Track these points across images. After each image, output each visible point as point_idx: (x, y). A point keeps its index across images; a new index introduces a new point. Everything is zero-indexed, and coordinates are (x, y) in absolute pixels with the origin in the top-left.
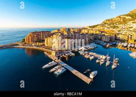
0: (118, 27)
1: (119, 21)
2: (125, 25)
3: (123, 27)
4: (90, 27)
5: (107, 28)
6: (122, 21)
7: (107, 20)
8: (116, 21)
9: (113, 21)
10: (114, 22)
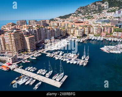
0: (93, 17)
1: (94, 9)
2: (100, 14)
3: (98, 17)
4: (61, 17)
5: (81, 18)
6: (97, 9)
7: (81, 8)
8: (91, 9)
9: (88, 9)
10: (90, 11)
